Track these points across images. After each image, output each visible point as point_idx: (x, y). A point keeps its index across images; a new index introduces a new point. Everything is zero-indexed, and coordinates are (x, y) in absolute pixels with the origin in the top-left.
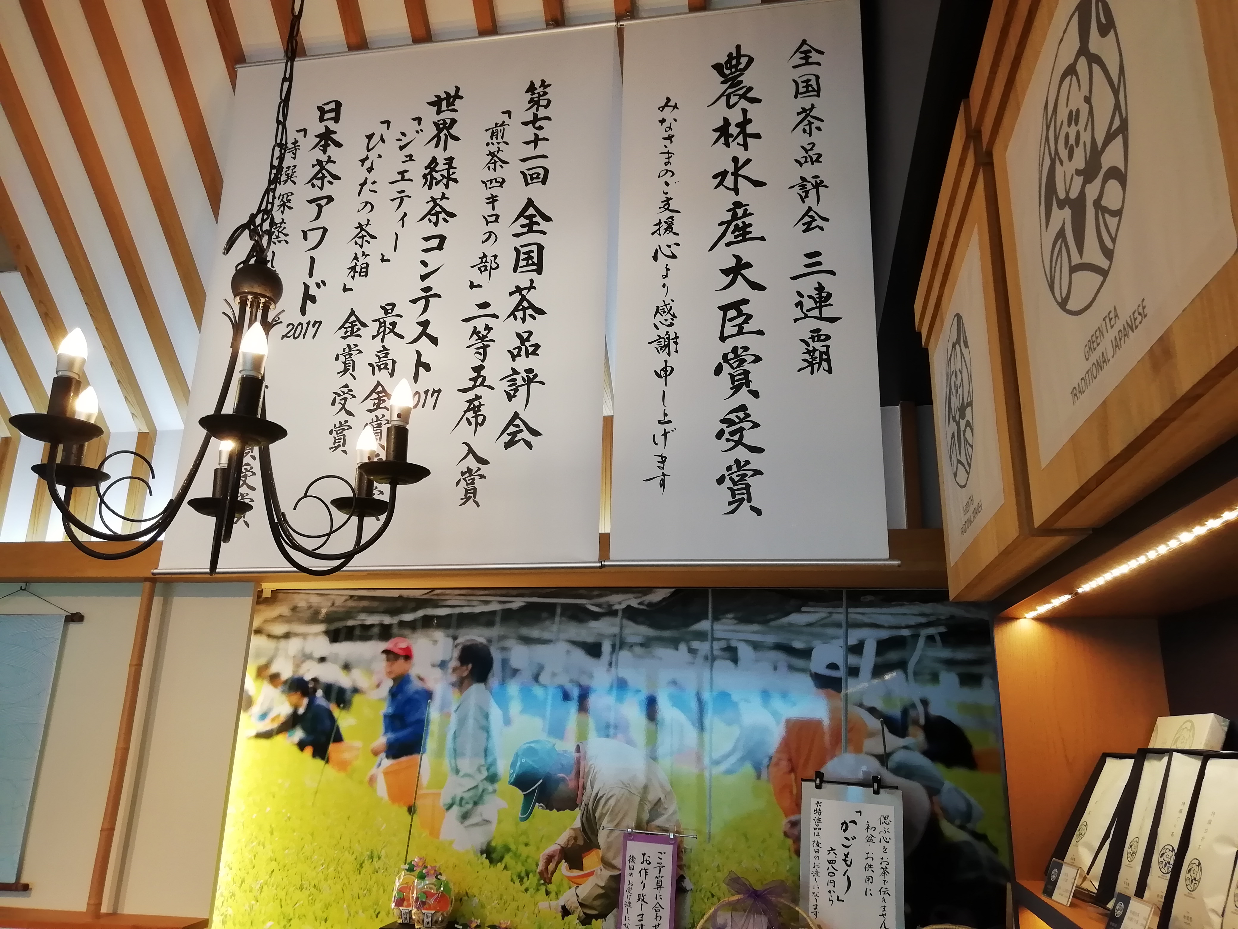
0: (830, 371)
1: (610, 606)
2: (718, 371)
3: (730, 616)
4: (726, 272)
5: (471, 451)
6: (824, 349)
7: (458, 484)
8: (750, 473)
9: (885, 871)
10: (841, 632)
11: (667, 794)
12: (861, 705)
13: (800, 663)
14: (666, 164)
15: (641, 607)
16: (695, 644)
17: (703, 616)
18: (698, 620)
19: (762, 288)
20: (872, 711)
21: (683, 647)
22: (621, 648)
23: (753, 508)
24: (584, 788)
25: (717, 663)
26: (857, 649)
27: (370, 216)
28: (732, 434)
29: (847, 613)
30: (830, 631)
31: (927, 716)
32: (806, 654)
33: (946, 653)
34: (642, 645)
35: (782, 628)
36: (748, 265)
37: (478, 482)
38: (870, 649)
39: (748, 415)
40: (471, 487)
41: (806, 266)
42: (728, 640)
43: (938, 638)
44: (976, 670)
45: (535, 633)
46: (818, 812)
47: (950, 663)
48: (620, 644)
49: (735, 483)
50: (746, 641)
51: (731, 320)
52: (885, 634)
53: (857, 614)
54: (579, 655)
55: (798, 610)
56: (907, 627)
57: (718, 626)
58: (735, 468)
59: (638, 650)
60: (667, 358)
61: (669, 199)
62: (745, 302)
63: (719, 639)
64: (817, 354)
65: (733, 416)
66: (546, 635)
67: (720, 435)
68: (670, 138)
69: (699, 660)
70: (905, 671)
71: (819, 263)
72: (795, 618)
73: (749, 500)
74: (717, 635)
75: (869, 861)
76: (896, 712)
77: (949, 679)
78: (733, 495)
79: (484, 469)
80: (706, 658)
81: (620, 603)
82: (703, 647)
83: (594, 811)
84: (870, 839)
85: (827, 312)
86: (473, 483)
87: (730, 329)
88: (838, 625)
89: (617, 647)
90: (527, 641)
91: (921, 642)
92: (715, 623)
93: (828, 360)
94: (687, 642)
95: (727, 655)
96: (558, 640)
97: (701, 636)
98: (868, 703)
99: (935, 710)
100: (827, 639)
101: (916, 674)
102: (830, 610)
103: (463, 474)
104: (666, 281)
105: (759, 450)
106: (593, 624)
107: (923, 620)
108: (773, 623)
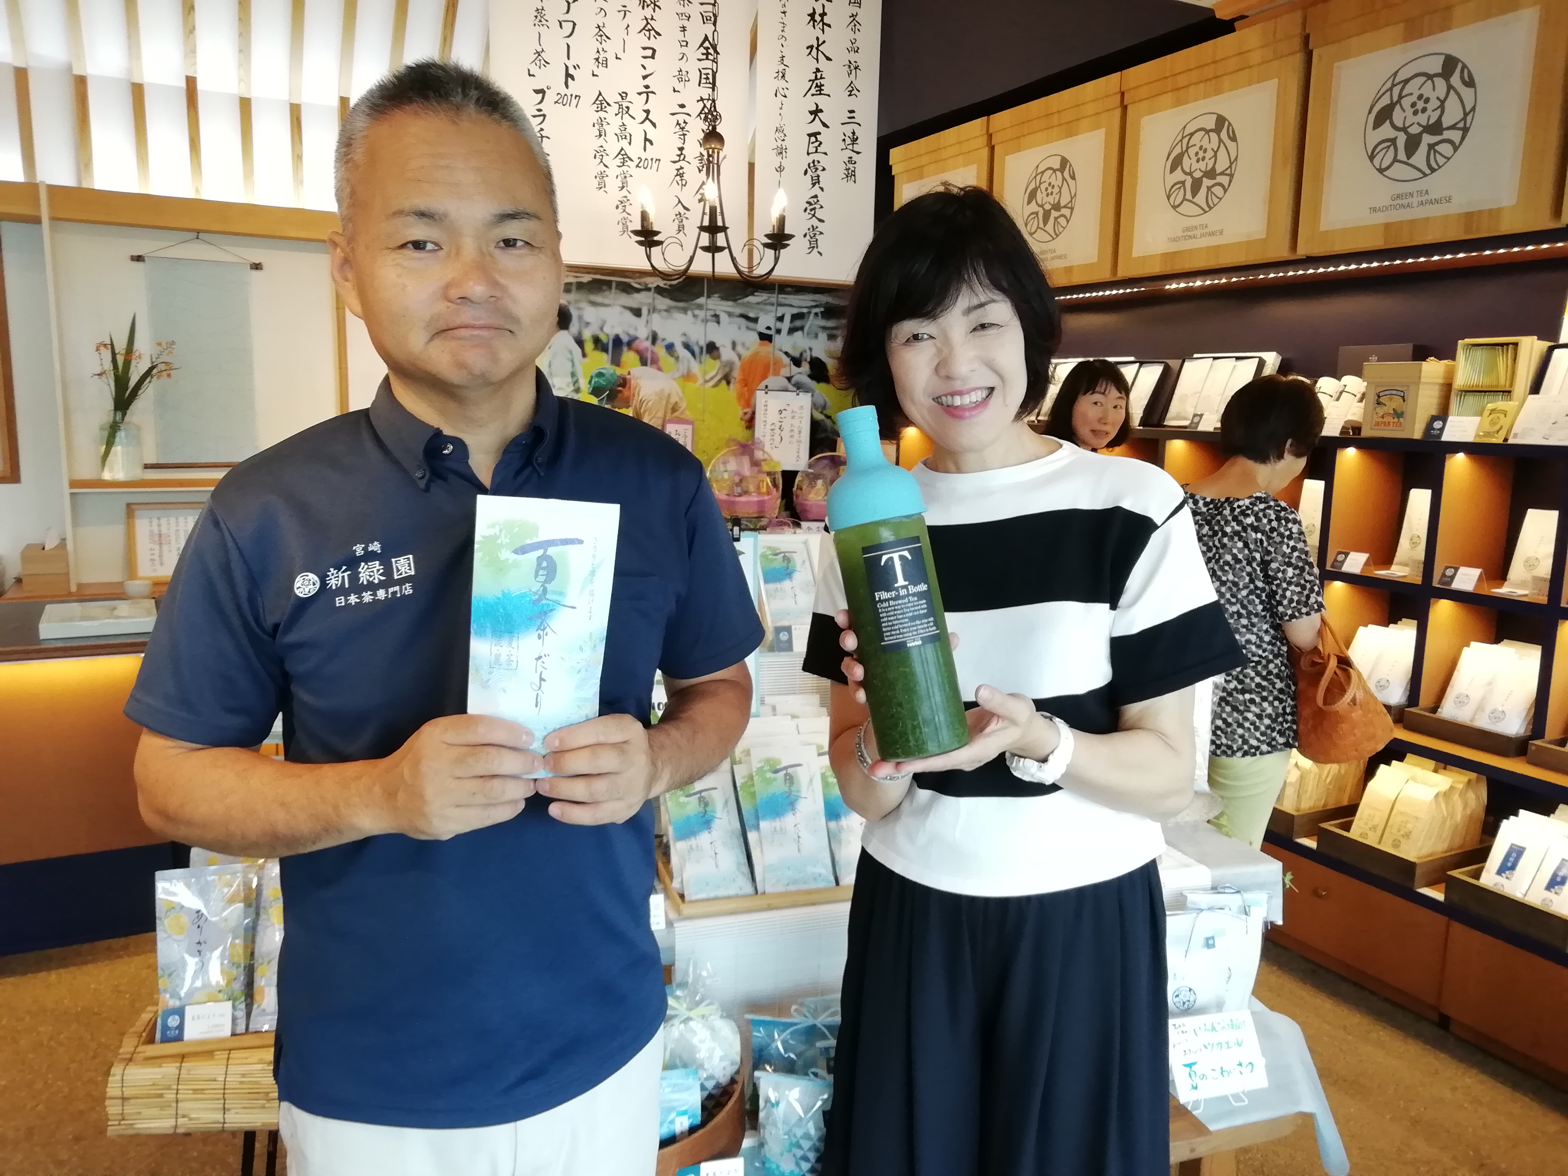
0: (855, 182)
1: (646, 285)
2: (806, 173)
3: (716, 295)
4: (811, 113)
5: (680, 202)
6: (853, 169)
7: (674, 220)
8: (818, 233)
9: (800, 432)
10: (774, 308)
11: (681, 399)
12: (781, 350)
13: (751, 325)
14: (782, 31)
15: (665, 287)
16: (697, 312)
17: (701, 295)
18: (699, 297)
19: (827, 127)
20: (786, 353)
21: (690, 313)
22: (654, 312)
23: (819, 253)
24: (634, 396)
25: (708, 324)
26: (781, 319)
27: (605, 20)
28: (811, 210)
29: (778, 297)
30: (769, 308)
31: (811, 356)
32: (755, 320)
33: (823, 323)
34: (666, 311)
35: (743, 304)
36: (821, 111)
37: (685, 222)
38: (787, 319)
39: (818, 201)
40: (681, 224)
41: (849, 118)
42: (715, 310)
43: (820, 314)
44: (835, 332)
45: (598, 298)
46: (766, 406)
47: (824, 328)
48: (653, 310)
49: (811, 238)
50: (725, 311)
51: (812, 143)
52: (795, 311)
53: (783, 298)
54: (629, 315)
55: (752, 294)
56: (806, 307)
57: (710, 301)
58: (811, 230)
59: (664, 314)
60: (781, 160)
61: (783, 57)
62: (819, 133)
63: (710, 310)
64: (850, 171)
65: (811, 200)
66: (606, 301)
67: (805, 210)
68: (784, 13)
69: (699, 322)
70: (803, 332)
71: (854, 118)
72: (751, 299)
73: (817, 247)
74: (709, 307)
75: (792, 428)
76: (796, 354)
77: (823, 336)
78: (810, 244)
79: (688, 214)
80: (703, 321)
81: (652, 283)
82: (701, 314)
83: (640, 408)
84: (793, 417)
85: (856, 148)
86: (682, 222)
87: (812, 150)
88: (773, 305)
89: (651, 310)
90: (594, 304)
91: (812, 315)
92: (708, 300)
93: (854, 175)
94: (692, 310)
95: (714, 319)
96: (614, 305)
97: (700, 307)
98: (785, 350)
99: (815, 354)
100: (767, 312)
101: (808, 334)
102: (770, 295)
103: (676, 215)
104: (781, 111)
105: (821, 221)
106: (636, 295)
107: (814, 304)
108: (739, 301)
